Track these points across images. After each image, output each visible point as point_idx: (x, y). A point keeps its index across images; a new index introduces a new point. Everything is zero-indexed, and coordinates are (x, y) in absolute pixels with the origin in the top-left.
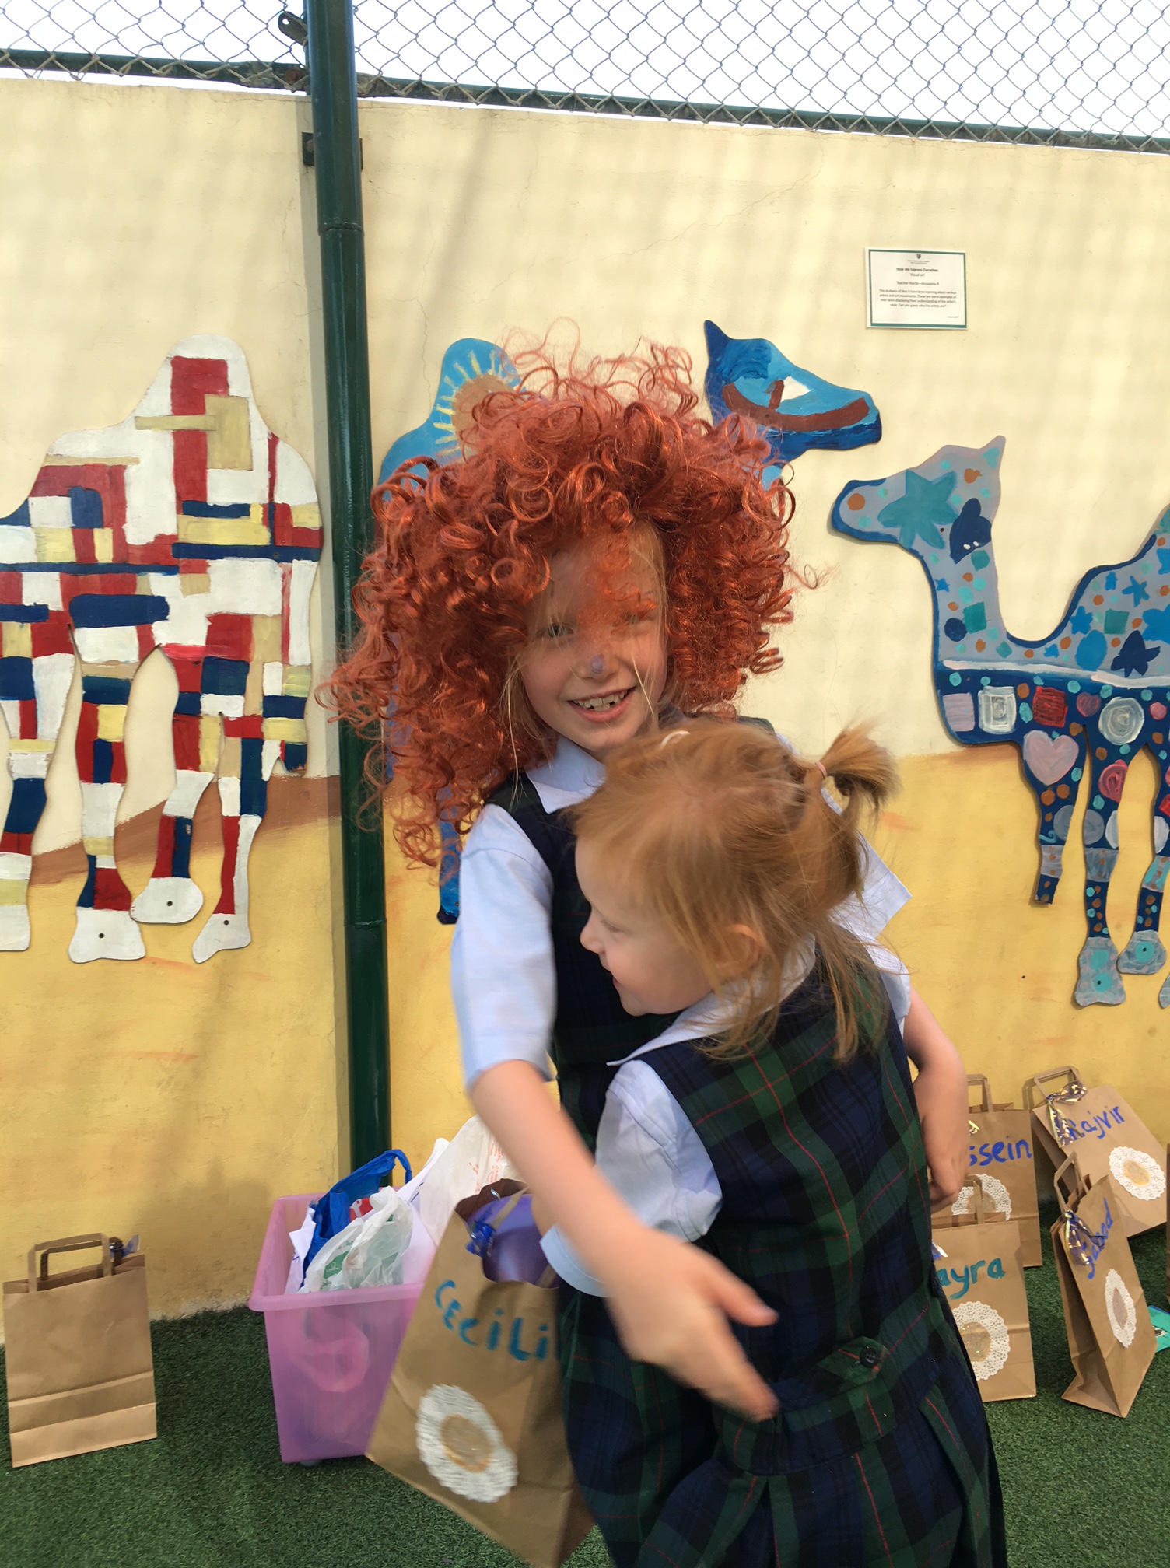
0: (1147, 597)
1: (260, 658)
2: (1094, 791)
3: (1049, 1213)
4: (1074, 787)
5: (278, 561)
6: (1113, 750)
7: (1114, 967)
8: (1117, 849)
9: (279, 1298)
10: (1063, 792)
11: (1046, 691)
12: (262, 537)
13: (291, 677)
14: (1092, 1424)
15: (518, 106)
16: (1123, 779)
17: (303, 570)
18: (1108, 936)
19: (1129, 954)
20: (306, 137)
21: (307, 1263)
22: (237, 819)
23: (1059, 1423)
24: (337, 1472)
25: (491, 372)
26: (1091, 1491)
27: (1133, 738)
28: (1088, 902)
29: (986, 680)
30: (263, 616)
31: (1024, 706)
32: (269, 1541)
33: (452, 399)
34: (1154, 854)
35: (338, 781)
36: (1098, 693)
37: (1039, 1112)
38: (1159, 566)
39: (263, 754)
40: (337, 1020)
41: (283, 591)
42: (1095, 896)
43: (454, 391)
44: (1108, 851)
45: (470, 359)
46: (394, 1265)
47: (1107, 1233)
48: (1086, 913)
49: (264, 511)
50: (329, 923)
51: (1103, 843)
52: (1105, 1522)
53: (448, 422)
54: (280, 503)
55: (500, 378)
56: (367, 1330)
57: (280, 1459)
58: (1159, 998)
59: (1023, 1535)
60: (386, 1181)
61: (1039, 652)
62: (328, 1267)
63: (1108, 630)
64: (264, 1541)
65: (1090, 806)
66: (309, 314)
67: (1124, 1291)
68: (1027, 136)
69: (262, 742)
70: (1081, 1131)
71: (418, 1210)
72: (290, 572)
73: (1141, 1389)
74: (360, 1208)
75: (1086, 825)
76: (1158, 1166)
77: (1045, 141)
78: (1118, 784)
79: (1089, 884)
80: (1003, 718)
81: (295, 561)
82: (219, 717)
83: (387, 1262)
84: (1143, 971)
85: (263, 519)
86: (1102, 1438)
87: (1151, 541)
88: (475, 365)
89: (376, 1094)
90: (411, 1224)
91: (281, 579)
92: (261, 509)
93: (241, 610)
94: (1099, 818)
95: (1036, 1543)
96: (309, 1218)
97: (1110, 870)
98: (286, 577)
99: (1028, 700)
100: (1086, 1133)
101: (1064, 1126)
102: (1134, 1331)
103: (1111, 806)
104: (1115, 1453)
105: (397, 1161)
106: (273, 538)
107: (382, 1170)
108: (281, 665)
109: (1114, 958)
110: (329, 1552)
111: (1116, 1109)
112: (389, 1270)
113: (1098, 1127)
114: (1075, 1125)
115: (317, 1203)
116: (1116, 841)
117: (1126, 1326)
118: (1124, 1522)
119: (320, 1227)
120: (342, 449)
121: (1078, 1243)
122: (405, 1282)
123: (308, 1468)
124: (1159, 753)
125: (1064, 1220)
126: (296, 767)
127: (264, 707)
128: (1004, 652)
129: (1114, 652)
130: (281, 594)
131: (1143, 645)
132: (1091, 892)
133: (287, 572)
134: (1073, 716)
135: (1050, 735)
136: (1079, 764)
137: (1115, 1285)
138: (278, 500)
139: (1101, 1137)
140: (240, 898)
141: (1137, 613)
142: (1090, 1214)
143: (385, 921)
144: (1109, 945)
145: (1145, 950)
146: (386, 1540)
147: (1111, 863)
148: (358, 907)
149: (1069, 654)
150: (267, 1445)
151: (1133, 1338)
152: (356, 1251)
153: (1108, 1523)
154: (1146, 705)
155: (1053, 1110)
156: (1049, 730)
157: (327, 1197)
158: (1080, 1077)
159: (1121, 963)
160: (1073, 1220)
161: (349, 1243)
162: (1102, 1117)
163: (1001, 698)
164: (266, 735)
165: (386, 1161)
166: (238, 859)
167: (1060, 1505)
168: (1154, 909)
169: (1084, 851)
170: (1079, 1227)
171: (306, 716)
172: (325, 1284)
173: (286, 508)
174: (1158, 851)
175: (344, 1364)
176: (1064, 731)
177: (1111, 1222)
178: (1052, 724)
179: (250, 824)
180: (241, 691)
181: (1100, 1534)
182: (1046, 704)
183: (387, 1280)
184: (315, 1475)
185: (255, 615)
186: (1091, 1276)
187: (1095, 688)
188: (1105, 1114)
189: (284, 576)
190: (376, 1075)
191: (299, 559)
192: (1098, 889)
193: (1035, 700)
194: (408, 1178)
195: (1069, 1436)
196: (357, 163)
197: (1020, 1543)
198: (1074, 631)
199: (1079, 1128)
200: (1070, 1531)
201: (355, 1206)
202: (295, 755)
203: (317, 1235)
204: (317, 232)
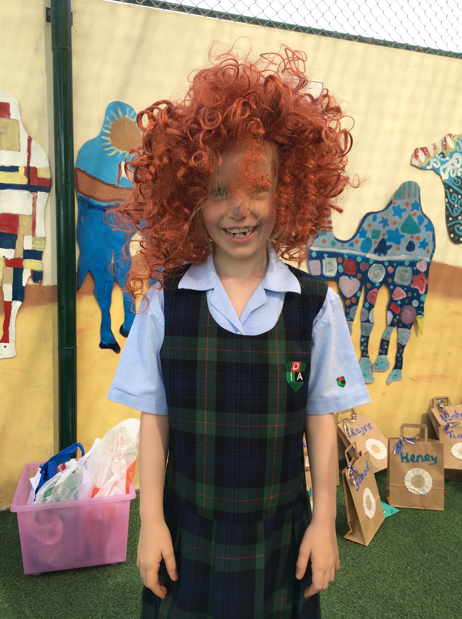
0: (388, 225)
1: (22, 233)
2: (365, 300)
3: (343, 464)
4: (358, 299)
5: (31, 192)
6: (373, 284)
7: (370, 369)
8: (373, 323)
9: (24, 506)
10: (354, 300)
11: (349, 260)
12: (24, 181)
13: (36, 242)
14: (357, 548)
15: (141, 5)
16: (376, 296)
17: (41, 196)
18: (368, 357)
19: (376, 364)
20: (48, 9)
21: (37, 491)
22: (11, 302)
23: (344, 548)
24: (49, 578)
25: (127, 116)
26: (356, 575)
27: (381, 280)
28: (362, 344)
29: (326, 255)
30: (24, 215)
31: (340, 266)
32: (17, 608)
33: (110, 127)
34: (387, 326)
35: (56, 288)
36: (368, 262)
37: (340, 425)
38: (393, 213)
39: (23, 275)
40: (54, 389)
41: (33, 205)
42: (364, 341)
43: (111, 123)
44: (370, 324)
45: (118, 110)
46: (75, 491)
47: (366, 473)
48: (361, 348)
49: (25, 169)
50: (52, 347)
51: (368, 321)
52: (361, 588)
53: (108, 136)
54: (32, 166)
55: (130, 119)
56: (62, 519)
57: (24, 573)
58: (386, 381)
59: (329, 594)
60: (74, 456)
61: (346, 245)
62: (45, 493)
63: (373, 237)
64: (15, 608)
65: (364, 306)
66: (47, 85)
67: (371, 496)
68: (348, 37)
69: (23, 270)
70: (356, 432)
71: (86, 468)
72: (37, 197)
73: (376, 534)
74: (62, 467)
75: (362, 314)
76: (384, 446)
77: (355, 40)
78: (374, 298)
79: (362, 336)
80: (332, 270)
81: (38, 192)
82: (3, 258)
83: (72, 491)
84: (381, 370)
85: (25, 173)
86: (361, 554)
87: (390, 203)
88: (120, 113)
89: (71, 419)
90: (83, 474)
91: (32, 200)
92: (24, 169)
93: (14, 212)
94: (367, 311)
95: (334, 597)
96: (39, 472)
97: (370, 331)
98: (35, 199)
99: (342, 264)
100: (357, 433)
101: (349, 431)
102: (374, 512)
103: (372, 306)
104: (366, 560)
105: (78, 447)
106: (29, 181)
107: (72, 451)
108: (31, 236)
109: (370, 365)
110: (43, 612)
111: (369, 424)
112: (72, 494)
113: (362, 431)
114: (353, 430)
115: (43, 466)
116: (373, 320)
117: (371, 510)
118: (368, 588)
119: (43, 476)
120: (60, 145)
121: (353, 477)
122: (79, 499)
123: (35, 576)
124: (390, 286)
125: (348, 468)
126: (38, 281)
127: (24, 255)
128: (333, 244)
129: (375, 246)
130: (32, 206)
131: (386, 244)
132: (363, 340)
133: (35, 197)
134: (359, 271)
135: (350, 278)
136: (360, 290)
137: (368, 494)
138: (31, 165)
139: (363, 435)
140: (11, 337)
141: (384, 231)
142: (359, 466)
143: (76, 347)
144: (369, 360)
145: (382, 362)
146: (68, 606)
147: (370, 329)
148: (64, 341)
149: (358, 246)
150: (19, 567)
151: (374, 515)
152: (58, 487)
153: (363, 589)
154: (386, 267)
155: (346, 424)
156: (349, 276)
157: (47, 463)
158: (356, 412)
159: (373, 368)
160: (351, 468)
161: (55, 483)
162: (364, 427)
163: (331, 263)
164: (24, 267)
165: (74, 448)
166: (11, 320)
167: (344, 582)
168: (386, 347)
169: (361, 324)
170: (354, 471)
171: (42, 259)
172: (44, 500)
173: (35, 169)
174: (389, 324)
175: (52, 533)
176: (355, 276)
177: (369, 469)
178: (350, 273)
179: (17, 305)
180: (13, 247)
181: (359, 593)
182: (349, 266)
183: (72, 498)
184: (39, 579)
185: (20, 215)
186: (357, 490)
187: (366, 260)
188: (365, 426)
189: (33, 199)
190: (71, 412)
191: (40, 191)
192: (366, 339)
193: (344, 264)
194: (83, 454)
195: (348, 553)
196: (70, 23)
197: (328, 598)
198: (360, 237)
199: (355, 432)
200: (348, 592)
201: (59, 467)
202: (37, 276)
203: (42, 479)
204: (51, 51)
